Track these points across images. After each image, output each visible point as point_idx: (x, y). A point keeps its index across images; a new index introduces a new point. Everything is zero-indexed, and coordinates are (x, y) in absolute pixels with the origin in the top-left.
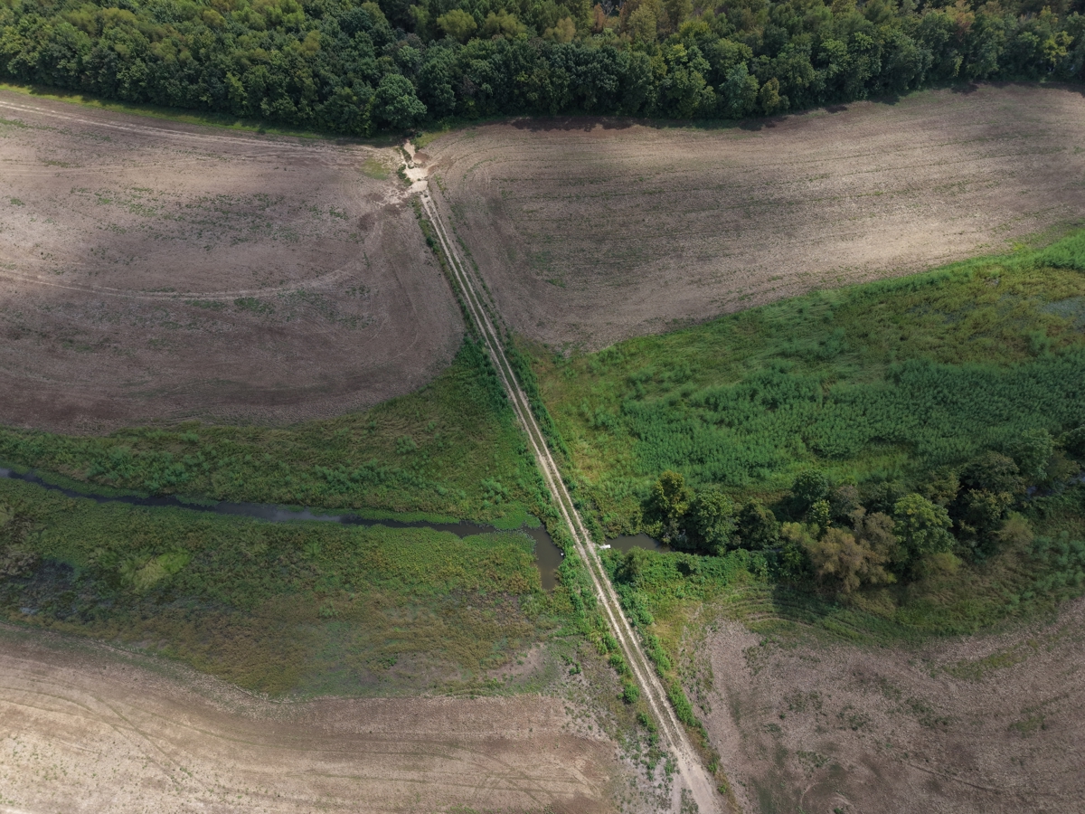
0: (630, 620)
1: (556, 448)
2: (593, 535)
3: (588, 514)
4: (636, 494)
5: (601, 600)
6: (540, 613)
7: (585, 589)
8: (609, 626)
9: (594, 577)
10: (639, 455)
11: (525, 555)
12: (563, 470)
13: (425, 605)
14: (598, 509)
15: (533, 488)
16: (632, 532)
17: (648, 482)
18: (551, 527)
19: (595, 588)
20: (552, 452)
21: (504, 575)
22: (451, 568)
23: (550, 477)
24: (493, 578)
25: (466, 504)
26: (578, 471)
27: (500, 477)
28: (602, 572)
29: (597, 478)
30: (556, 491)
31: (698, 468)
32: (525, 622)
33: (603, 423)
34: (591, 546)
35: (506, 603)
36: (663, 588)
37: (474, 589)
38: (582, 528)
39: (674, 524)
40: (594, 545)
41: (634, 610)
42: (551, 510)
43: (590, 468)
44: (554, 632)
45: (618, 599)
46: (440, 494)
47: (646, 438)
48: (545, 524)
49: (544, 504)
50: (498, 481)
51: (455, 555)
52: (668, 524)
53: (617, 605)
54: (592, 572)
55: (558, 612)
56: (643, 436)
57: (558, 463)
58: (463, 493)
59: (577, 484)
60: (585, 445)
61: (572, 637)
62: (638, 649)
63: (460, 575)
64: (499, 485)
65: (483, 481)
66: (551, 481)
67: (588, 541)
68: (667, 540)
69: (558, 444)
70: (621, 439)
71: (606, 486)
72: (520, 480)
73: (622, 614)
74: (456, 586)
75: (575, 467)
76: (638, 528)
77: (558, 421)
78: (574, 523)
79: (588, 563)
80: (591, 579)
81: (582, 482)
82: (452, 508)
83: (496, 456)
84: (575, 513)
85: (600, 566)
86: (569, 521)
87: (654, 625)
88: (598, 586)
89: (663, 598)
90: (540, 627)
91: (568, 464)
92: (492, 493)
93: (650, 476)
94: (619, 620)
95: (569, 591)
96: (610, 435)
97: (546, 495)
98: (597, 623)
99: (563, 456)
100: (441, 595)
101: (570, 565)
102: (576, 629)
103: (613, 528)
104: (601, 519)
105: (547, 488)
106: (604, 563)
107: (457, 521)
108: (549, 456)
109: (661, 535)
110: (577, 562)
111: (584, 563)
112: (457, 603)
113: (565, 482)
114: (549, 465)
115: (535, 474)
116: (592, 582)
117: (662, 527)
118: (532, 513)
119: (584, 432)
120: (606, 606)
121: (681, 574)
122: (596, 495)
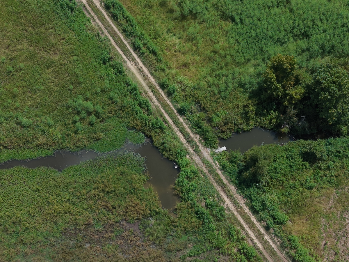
0: (265, 224)
1: (144, 49)
2: (206, 139)
3: (196, 119)
4: (242, 85)
5: (228, 209)
6: (166, 235)
7: (210, 201)
8: (243, 235)
9: (216, 185)
10: (237, 41)
11: (136, 176)
12: (157, 73)
13: (37, 252)
14: (204, 110)
15: (128, 100)
16: (245, 128)
17: (252, 70)
18: (157, 139)
19: (219, 197)
20: (141, 55)
21: (117, 202)
22: (58, 207)
23: (144, 84)
24: (106, 208)
25: (56, 132)
26: (174, 71)
27: (88, 94)
28: (223, 178)
29: (196, 75)
30: (155, 99)
31: (303, 43)
32: (152, 248)
33: (191, 12)
34: (206, 152)
35: (127, 233)
36: (291, 182)
37: (88, 225)
38: (191, 135)
39: (292, 112)
40: (209, 150)
41: (266, 212)
42: (154, 121)
43: (185, 65)
44: (186, 252)
45: (246, 204)
46: (23, 127)
47: (241, 20)
48: (150, 137)
49: (145, 116)
50: (86, 99)
51: (58, 191)
52: (284, 112)
53: (247, 210)
54: (212, 181)
55: (185, 231)
56: (237, 18)
57: (150, 67)
58: (51, 121)
59: (176, 87)
60: (175, 40)
61: (206, 254)
62: (278, 252)
63: (69, 213)
64: (89, 104)
65: (70, 102)
66: (147, 88)
67: (201, 148)
68: (285, 129)
69: (145, 45)
70: (214, 27)
71: (208, 82)
72: (112, 94)
73: (253, 219)
74: (67, 226)
75: (170, 68)
76: (252, 123)
77: (139, 17)
78: (182, 131)
79: (206, 171)
80: (213, 187)
81: (180, 83)
82: (42, 140)
83: (77, 71)
84: (181, 120)
85: (220, 172)
86: (176, 129)
87: (289, 223)
88: (222, 194)
89: (294, 193)
90: (169, 251)
91: (160, 66)
92: (84, 114)
93: (253, 62)
94: (252, 226)
95: (192, 206)
96: (200, 23)
97: (145, 106)
98: (230, 234)
99: (154, 58)
100: (53, 239)
101: (188, 177)
102: (207, 244)
103: (224, 128)
104: (210, 120)
105: (143, 98)
106: (223, 168)
107: (51, 153)
108: (138, 60)
109: (279, 126)
110: (194, 172)
111: (202, 172)
112: (72, 243)
113: (163, 86)
114: (140, 70)
115: (128, 84)
116: (215, 191)
117: (278, 117)
118: (134, 128)
119: (171, 25)
120: (236, 213)
121: (307, 164)
122: (200, 95)
